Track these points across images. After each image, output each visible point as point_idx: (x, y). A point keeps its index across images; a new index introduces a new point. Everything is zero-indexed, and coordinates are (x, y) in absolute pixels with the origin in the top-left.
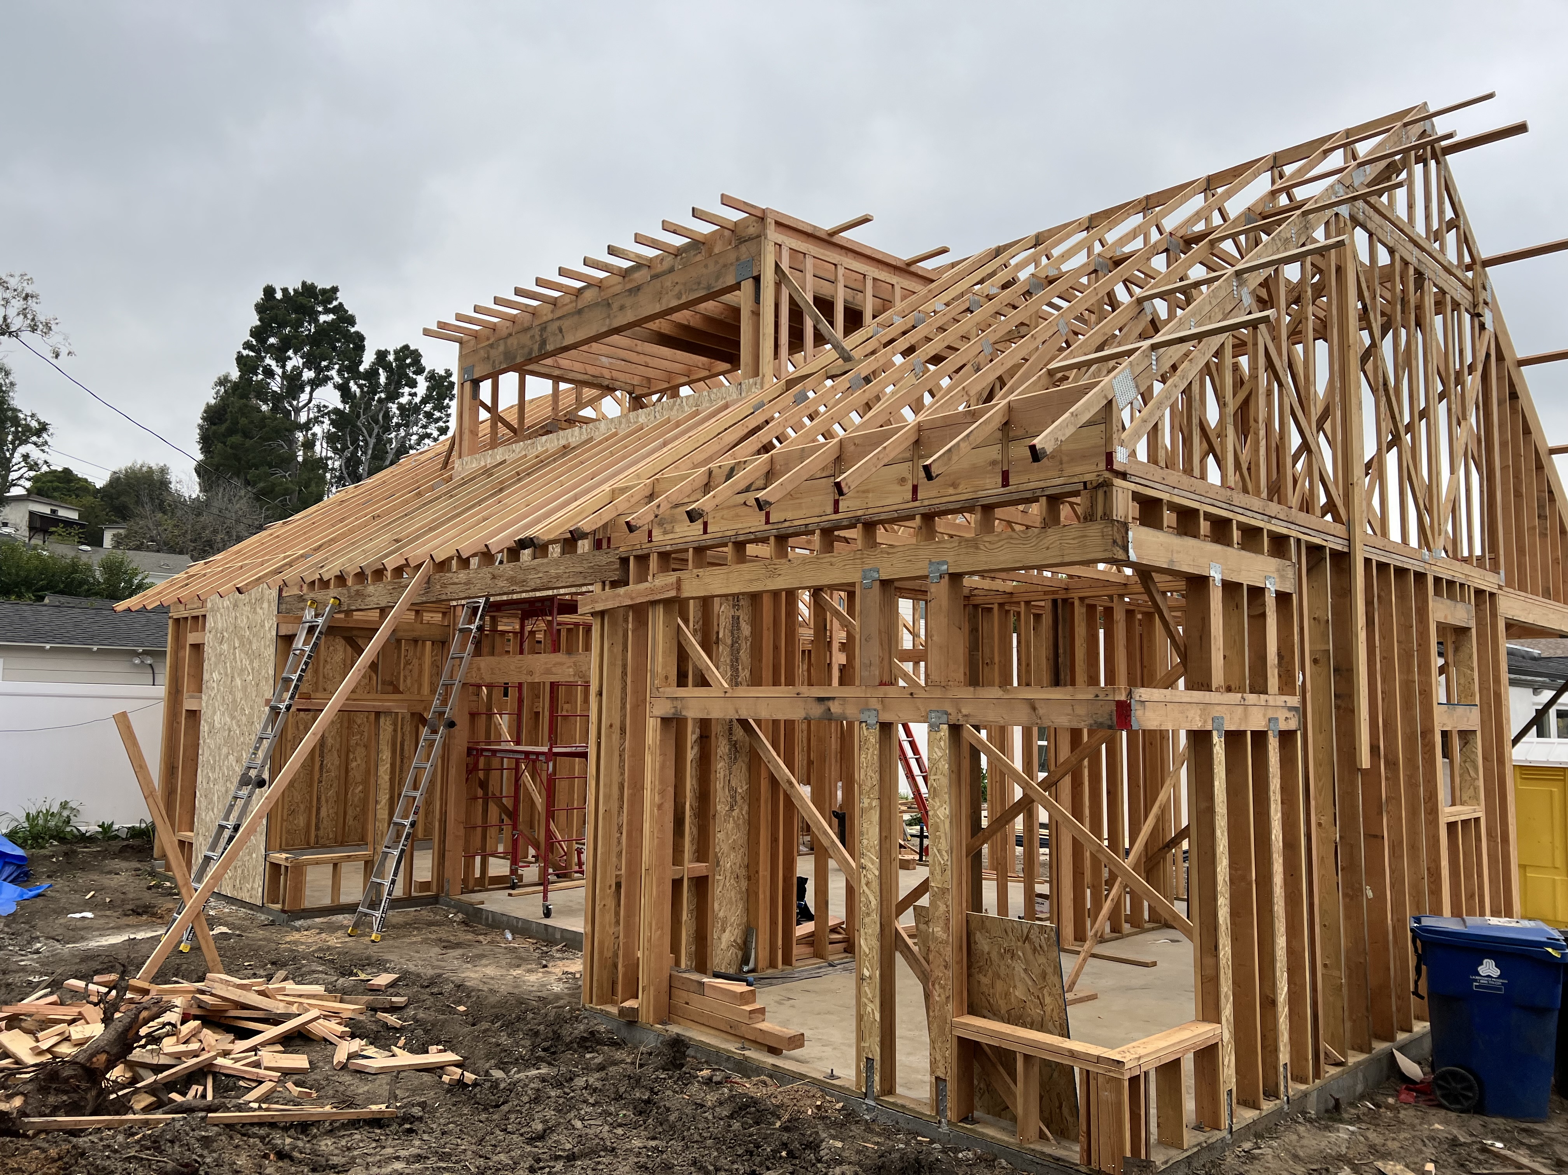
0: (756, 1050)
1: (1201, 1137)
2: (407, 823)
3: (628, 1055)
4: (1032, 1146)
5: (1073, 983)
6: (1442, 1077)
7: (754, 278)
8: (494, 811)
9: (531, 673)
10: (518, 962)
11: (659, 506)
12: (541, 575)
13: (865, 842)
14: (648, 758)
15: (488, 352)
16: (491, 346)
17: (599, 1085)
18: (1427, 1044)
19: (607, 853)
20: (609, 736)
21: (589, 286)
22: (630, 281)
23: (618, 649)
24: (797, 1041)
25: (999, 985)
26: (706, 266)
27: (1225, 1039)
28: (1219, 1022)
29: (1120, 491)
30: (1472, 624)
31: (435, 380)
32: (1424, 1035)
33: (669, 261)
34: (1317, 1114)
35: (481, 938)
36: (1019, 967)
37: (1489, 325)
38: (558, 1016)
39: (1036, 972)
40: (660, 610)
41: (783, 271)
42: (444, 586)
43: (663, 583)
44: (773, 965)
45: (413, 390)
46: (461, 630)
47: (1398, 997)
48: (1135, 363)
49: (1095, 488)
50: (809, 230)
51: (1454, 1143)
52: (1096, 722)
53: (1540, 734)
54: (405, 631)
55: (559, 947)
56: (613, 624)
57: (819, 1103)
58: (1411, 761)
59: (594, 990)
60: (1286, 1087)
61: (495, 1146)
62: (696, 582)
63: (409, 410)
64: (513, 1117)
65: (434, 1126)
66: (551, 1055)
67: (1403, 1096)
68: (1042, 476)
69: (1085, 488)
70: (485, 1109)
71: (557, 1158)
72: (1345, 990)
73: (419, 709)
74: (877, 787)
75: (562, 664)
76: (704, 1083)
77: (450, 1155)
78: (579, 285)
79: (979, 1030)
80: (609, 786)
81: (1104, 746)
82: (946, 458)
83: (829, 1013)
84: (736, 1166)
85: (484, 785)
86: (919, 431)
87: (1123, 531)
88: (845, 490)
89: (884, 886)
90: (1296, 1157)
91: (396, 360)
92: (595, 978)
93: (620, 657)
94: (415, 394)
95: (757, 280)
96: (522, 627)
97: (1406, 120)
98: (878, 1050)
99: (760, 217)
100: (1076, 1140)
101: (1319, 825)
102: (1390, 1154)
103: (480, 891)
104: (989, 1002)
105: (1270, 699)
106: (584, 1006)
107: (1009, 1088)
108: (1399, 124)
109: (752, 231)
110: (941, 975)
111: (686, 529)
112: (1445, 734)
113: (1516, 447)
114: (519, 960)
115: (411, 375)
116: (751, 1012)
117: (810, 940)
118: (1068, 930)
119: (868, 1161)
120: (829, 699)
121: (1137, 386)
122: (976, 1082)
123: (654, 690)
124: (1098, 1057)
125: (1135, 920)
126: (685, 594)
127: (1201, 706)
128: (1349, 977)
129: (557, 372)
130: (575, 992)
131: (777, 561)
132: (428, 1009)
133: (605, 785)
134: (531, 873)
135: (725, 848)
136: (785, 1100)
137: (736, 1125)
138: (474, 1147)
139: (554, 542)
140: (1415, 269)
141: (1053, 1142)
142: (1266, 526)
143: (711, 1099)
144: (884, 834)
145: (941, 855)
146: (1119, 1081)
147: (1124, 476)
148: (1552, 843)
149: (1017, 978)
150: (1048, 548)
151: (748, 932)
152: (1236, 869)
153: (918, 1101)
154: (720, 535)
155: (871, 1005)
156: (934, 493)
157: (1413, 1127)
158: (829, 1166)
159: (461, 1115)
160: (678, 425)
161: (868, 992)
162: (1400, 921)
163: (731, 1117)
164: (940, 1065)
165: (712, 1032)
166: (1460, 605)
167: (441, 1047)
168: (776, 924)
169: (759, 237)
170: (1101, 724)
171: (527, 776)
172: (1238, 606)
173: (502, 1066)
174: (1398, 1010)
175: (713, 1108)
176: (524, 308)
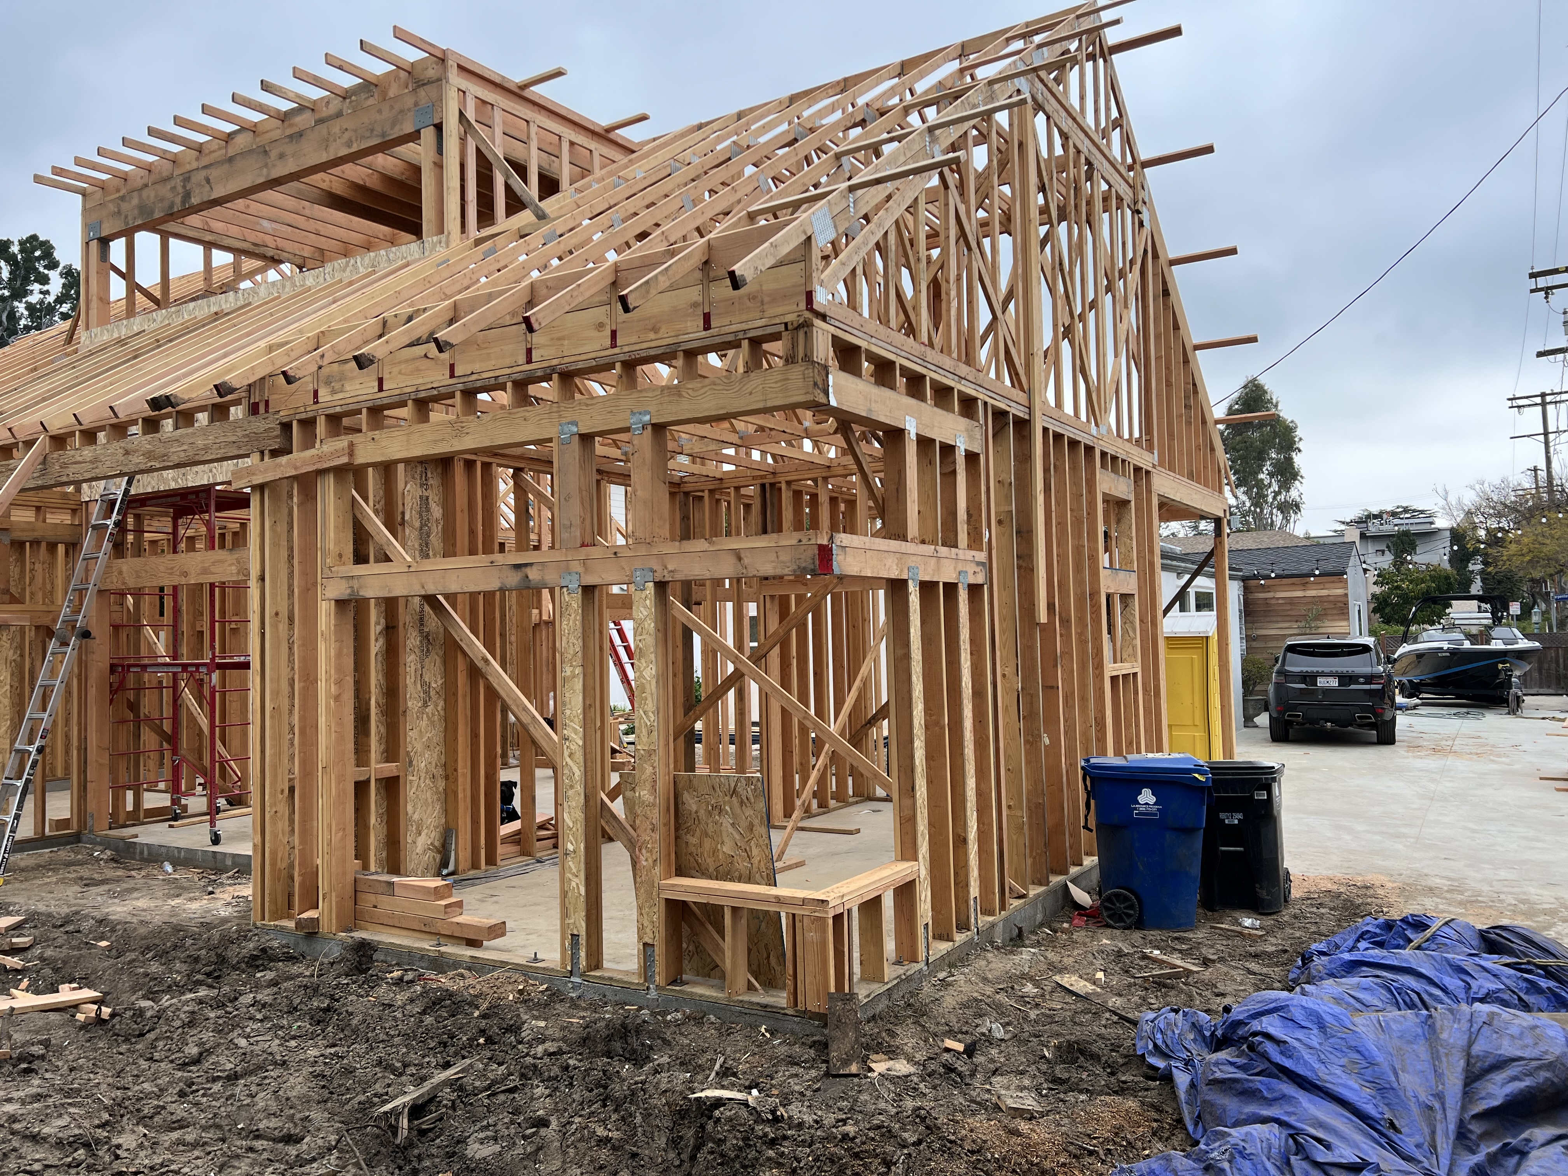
0: (453, 945)
1: (900, 970)
2: (33, 749)
3: (307, 968)
4: (740, 998)
5: (783, 852)
6: (1109, 899)
7: (435, 125)
8: (149, 739)
9: (185, 574)
10: (178, 892)
11: (322, 356)
12: (185, 447)
13: (568, 712)
14: (322, 647)
15: (119, 206)
16: (122, 198)
17: (269, 999)
18: (1095, 876)
19: (278, 755)
20: (275, 626)
21: (243, 129)
22: (291, 125)
23: (282, 528)
24: (498, 930)
25: (707, 843)
26: (380, 111)
27: (922, 877)
28: (916, 860)
29: (820, 332)
30: (1132, 497)
31: (72, 275)
32: (1092, 868)
33: (336, 104)
34: (1003, 942)
35: (133, 873)
36: (726, 822)
37: (1146, 223)
38: (223, 937)
39: (744, 824)
40: (330, 480)
41: (468, 121)
42: (64, 466)
43: (332, 449)
44: (475, 865)
45: (46, 288)
46: (95, 527)
47: (1071, 835)
48: (833, 202)
49: (796, 329)
50: (498, 80)
51: (1120, 954)
52: (799, 567)
53: (1183, 609)
54: (23, 530)
55: (231, 873)
56: (275, 499)
57: (521, 987)
58: (1081, 620)
59: (267, 904)
60: (976, 919)
61: (137, 1076)
62: (371, 446)
63: (40, 310)
64: (161, 1044)
65: (60, 1064)
66: (214, 977)
67: (1076, 921)
68: (744, 317)
69: (786, 329)
70: (127, 1040)
71: (215, 1079)
72: (1026, 827)
73: (45, 621)
74: (580, 654)
75: (222, 562)
76: (393, 984)
77: (80, 1091)
78: (229, 128)
79: (687, 890)
80: (276, 680)
81: (810, 615)
82: (643, 290)
83: (535, 904)
84: (427, 1059)
85: (133, 707)
86: (616, 272)
87: (824, 373)
88: (536, 326)
89: (588, 756)
90: (985, 980)
91: (21, 251)
92: (267, 892)
93: (284, 535)
94: (47, 292)
95: (439, 127)
96: (175, 527)
97: (1078, 13)
98: (584, 925)
99: (441, 59)
100: (783, 988)
101: (1004, 676)
102: (1066, 968)
103: (134, 825)
104: (697, 862)
105: (960, 552)
106: (254, 924)
107: (718, 945)
108: (1073, 16)
109: (432, 73)
110: (648, 838)
111: (358, 387)
112: (1109, 597)
113: (1167, 341)
114: (178, 889)
115: (41, 269)
116: (446, 906)
117: (516, 838)
118: (778, 807)
119: (573, 1036)
120: (526, 565)
121: (835, 227)
122: (684, 945)
123: (326, 570)
124: (804, 900)
125: (841, 797)
126: (360, 460)
127: (898, 555)
128: (1030, 817)
129: (208, 237)
130: (244, 916)
131: (464, 419)
132: (60, 947)
133: (271, 680)
134: (196, 803)
135: (419, 746)
136: (484, 989)
137: (429, 1020)
138: (110, 1080)
139: (202, 409)
140: (1086, 159)
141: (761, 991)
142: (958, 386)
143: (401, 998)
144: (588, 703)
145: (648, 717)
146: (824, 920)
147: (823, 317)
148: (1192, 704)
149: (724, 834)
150: (751, 393)
151: (447, 834)
152: (931, 715)
153: (627, 973)
154: (398, 392)
155: (576, 880)
156: (634, 339)
157: (1085, 944)
158: (531, 1046)
159: (95, 1050)
160: (351, 283)
161: (572, 866)
162: (1072, 765)
163: (424, 1012)
164: (648, 930)
165: (405, 933)
166: (1122, 479)
167: (75, 985)
168: (478, 823)
169: (439, 81)
170: (804, 568)
171: (188, 696)
172: (931, 462)
173: (153, 995)
174: (1071, 847)
175: (403, 1007)
176: (163, 154)
